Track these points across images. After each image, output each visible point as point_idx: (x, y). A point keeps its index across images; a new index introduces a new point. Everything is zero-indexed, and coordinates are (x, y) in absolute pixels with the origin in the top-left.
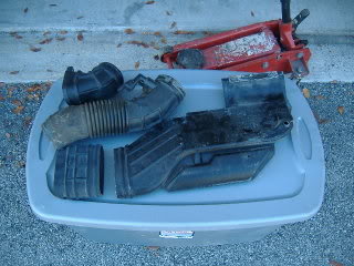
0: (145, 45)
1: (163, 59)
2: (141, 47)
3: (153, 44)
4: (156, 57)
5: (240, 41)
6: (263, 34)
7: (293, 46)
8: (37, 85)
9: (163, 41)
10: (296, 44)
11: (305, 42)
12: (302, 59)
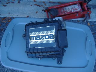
0: (39, 6)
1: (45, 11)
2: (38, 6)
3: (42, 6)
4: (43, 10)
5: (70, 7)
6: (77, 5)
7: (86, 10)
8: (5, 18)
9: (45, 5)
10: (87, 9)
11: (90, 9)
12: (89, 14)
